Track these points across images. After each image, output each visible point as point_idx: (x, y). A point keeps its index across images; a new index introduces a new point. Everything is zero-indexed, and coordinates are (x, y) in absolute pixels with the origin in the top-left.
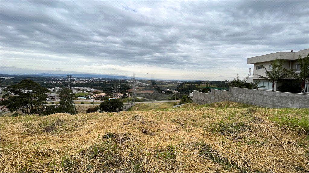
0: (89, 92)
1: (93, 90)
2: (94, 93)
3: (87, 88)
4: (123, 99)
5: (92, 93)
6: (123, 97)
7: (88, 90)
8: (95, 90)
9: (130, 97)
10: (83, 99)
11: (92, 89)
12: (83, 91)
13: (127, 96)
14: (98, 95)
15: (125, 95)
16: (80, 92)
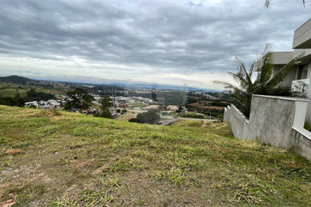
0: (146, 102)
1: (151, 101)
3: (146, 99)
5: (148, 104)
6: (177, 111)
10: (137, 109)
12: (141, 101)
13: (184, 110)
14: (152, 106)
15: (180, 108)
16: (138, 102)
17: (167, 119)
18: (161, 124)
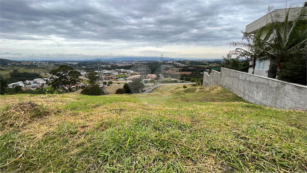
0: (128, 74)
1: (132, 72)
2: (132, 75)
3: (127, 70)
4: (156, 81)
5: (130, 75)
6: (156, 79)
7: (127, 72)
8: (134, 72)
9: (163, 78)
10: (121, 80)
11: (130, 71)
12: (124, 72)
13: (161, 77)
14: (134, 76)
15: (158, 76)
16: (121, 74)
17: (149, 86)
18: (145, 91)
